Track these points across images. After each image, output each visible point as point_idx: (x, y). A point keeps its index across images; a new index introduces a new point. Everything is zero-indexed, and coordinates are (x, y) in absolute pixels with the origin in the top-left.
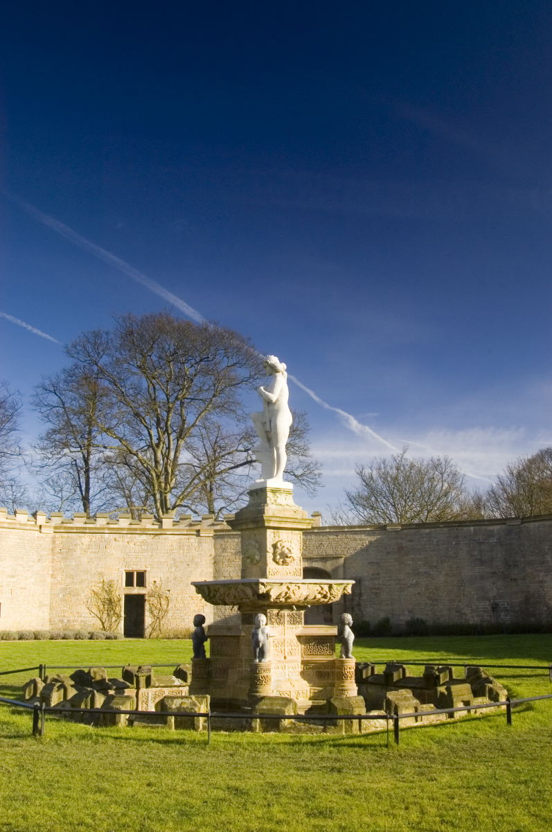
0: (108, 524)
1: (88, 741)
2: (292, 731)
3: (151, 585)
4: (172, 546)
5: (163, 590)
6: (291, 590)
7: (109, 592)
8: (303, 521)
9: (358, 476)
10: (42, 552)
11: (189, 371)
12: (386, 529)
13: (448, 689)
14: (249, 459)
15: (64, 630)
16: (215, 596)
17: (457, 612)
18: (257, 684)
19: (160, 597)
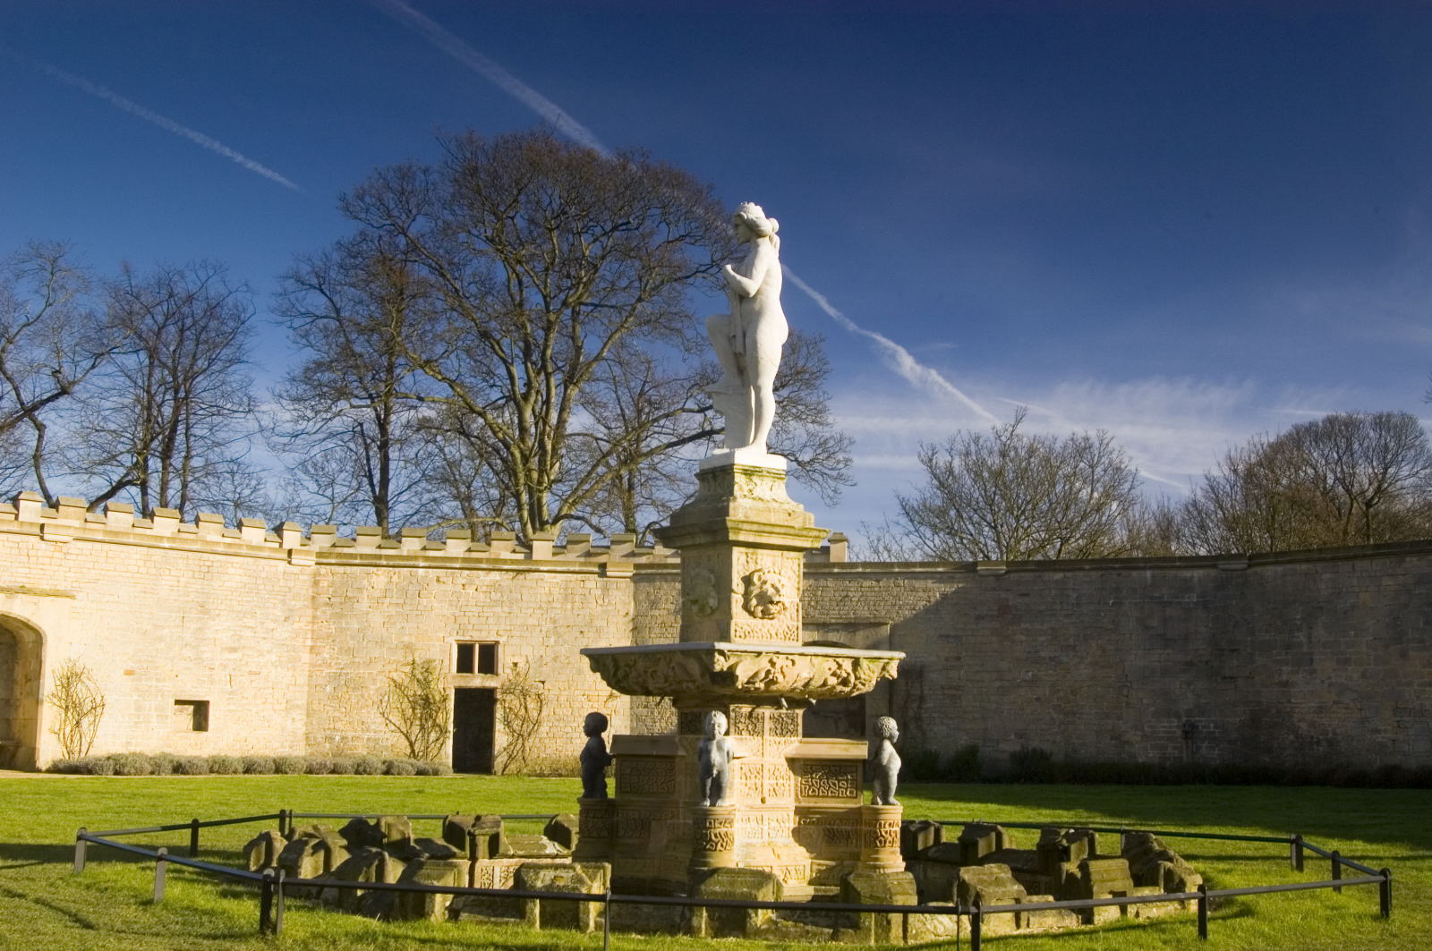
0: (424, 549)
1: (368, 945)
2: (771, 937)
3: (508, 671)
4: (550, 593)
5: (532, 682)
6: (778, 666)
7: (425, 683)
8: (805, 533)
9: (924, 467)
10: (294, 603)
11: (590, 250)
12: (975, 571)
13: (1084, 868)
14: (708, 428)
15: (334, 756)
16: (626, 676)
17: (1112, 738)
18: (705, 849)
19: (525, 694)
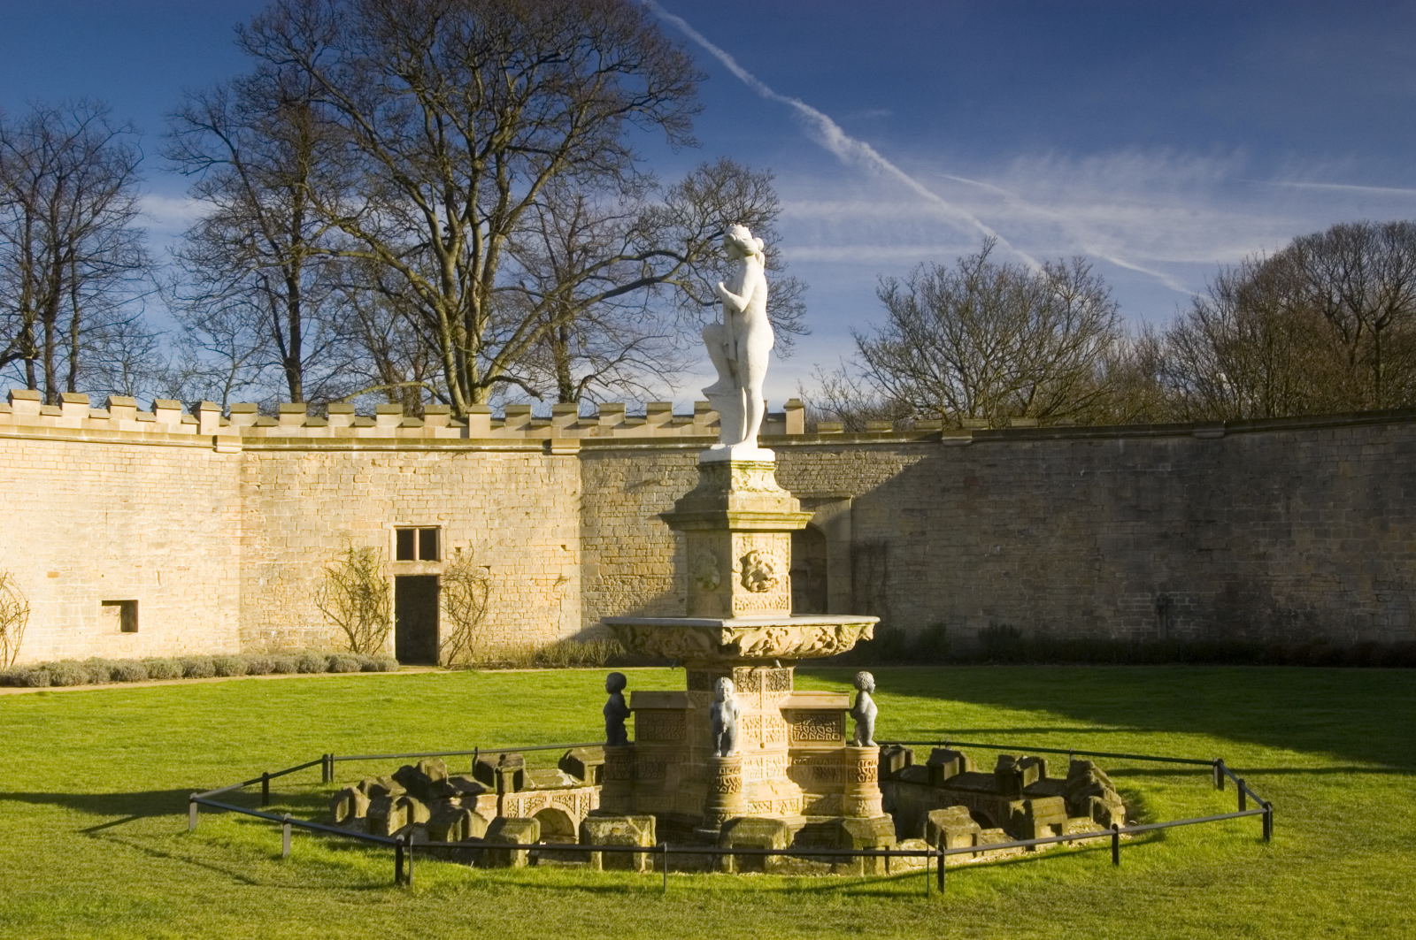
0: (353, 426)
1: (482, 890)
2: (784, 871)
3: (451, 556)
4: (493, 473)
5: (476, 567)
6: (774, 637)
7: (364, 573)
8: (792, 517)
9: (883, 304)
10: (221, 492)
11: (513, 82)
12: (940, 441)
13: (1027, 806)
14: (648, 276)
15: (273, 653)
16: (643, 644)
17: (1084, 614)
18: (718, 792)
19: (469, 580)
